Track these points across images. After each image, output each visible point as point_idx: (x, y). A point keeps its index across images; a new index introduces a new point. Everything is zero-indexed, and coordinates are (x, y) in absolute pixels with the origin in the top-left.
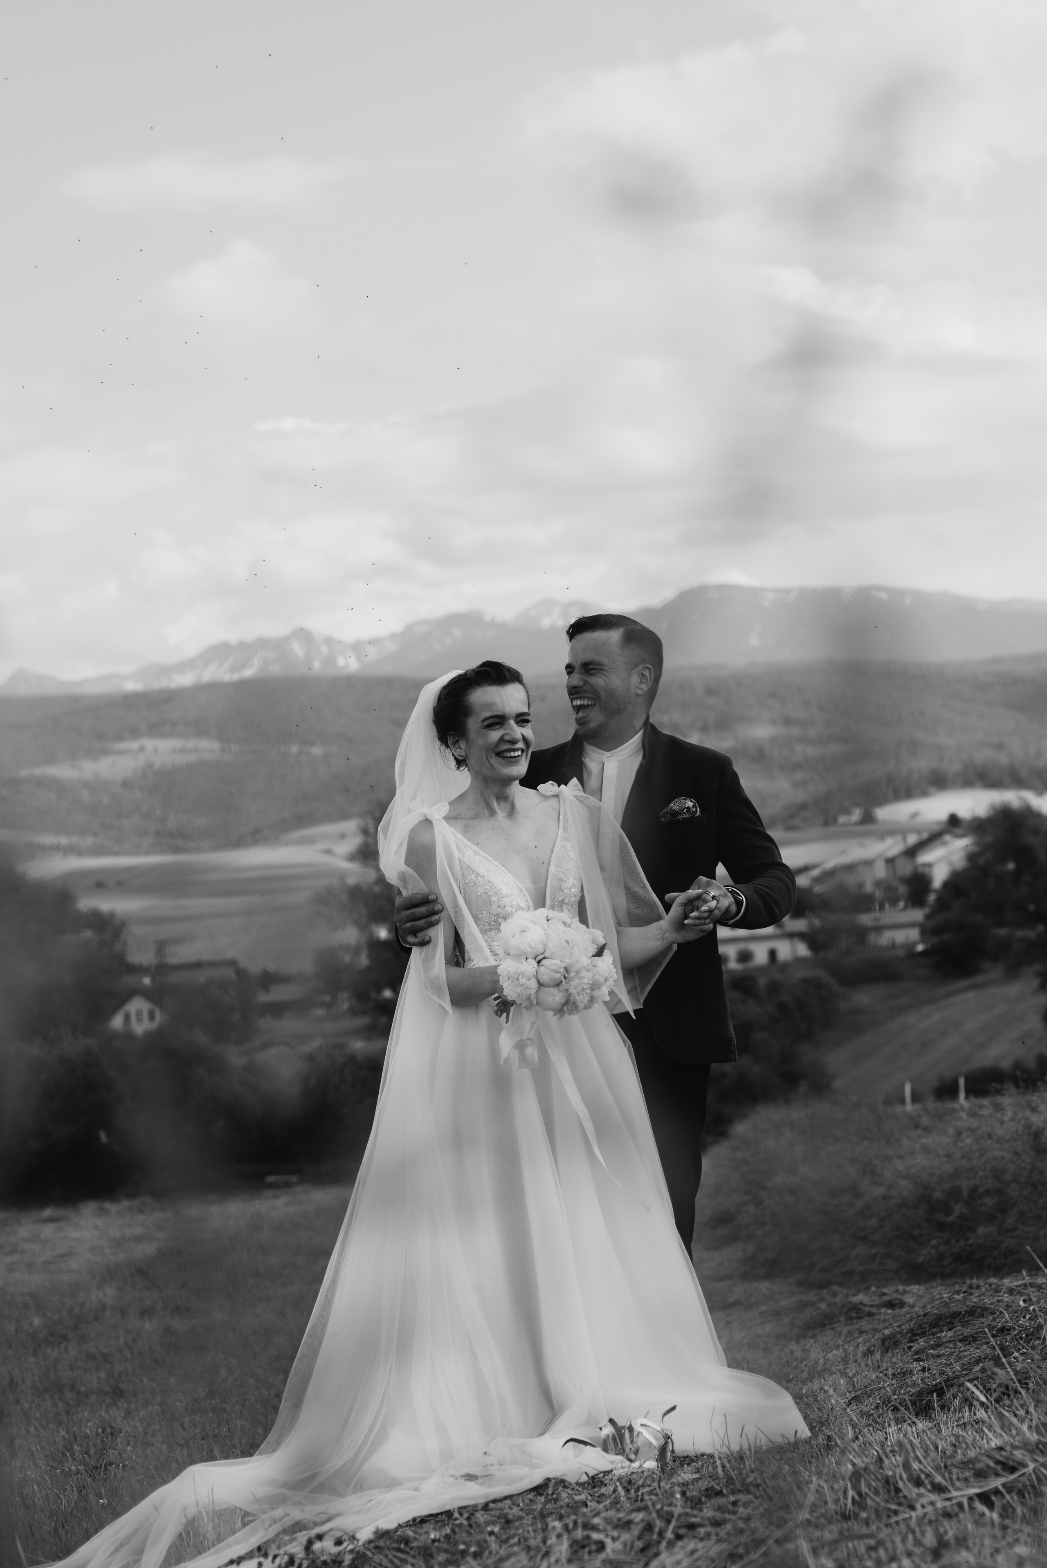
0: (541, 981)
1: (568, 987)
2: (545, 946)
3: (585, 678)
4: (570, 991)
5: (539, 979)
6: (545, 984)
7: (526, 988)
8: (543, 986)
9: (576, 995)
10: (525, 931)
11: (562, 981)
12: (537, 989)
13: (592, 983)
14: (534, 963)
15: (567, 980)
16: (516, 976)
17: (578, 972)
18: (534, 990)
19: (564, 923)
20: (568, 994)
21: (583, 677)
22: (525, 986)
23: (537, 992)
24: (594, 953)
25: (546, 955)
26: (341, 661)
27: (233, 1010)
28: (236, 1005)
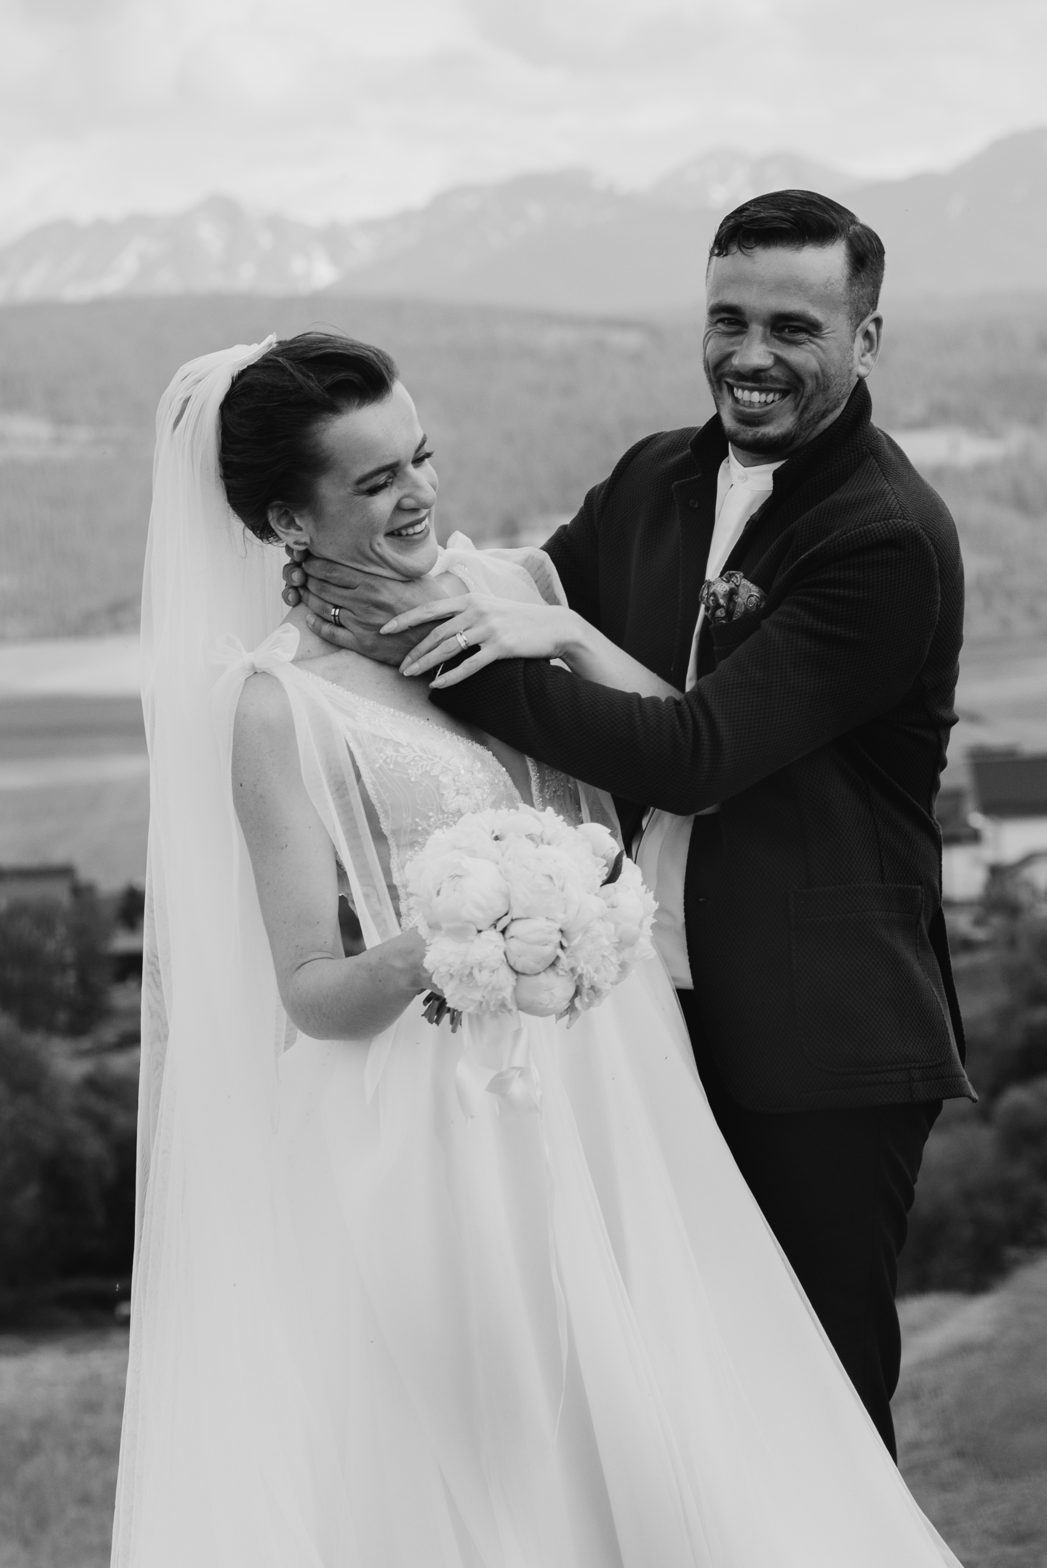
0: (518, 968)
1: (574, 964)
2: (507, 897)
3: (779, 352)
4: (579, 970)
5: (512, 964)
6: (527, 972)
7: (494, 989)
8: (523, 974)
9: (593, 974)
10: (460, 876)
11: (558, 958)
12: (514, 983)
13: (618, 941)
14: (494, 935)
15: (568, 952)
16: (467, 972)
17: (586, 930)
18: (510, 990)
19: (530, 837)
20: (576, 978)
21: (770, 350)
22: (490, 988)
23: (515, 989)
24: (605, 878)
25: (514, 914)
26: (298, 266)
27: (63, 967)
28: (69, 955)
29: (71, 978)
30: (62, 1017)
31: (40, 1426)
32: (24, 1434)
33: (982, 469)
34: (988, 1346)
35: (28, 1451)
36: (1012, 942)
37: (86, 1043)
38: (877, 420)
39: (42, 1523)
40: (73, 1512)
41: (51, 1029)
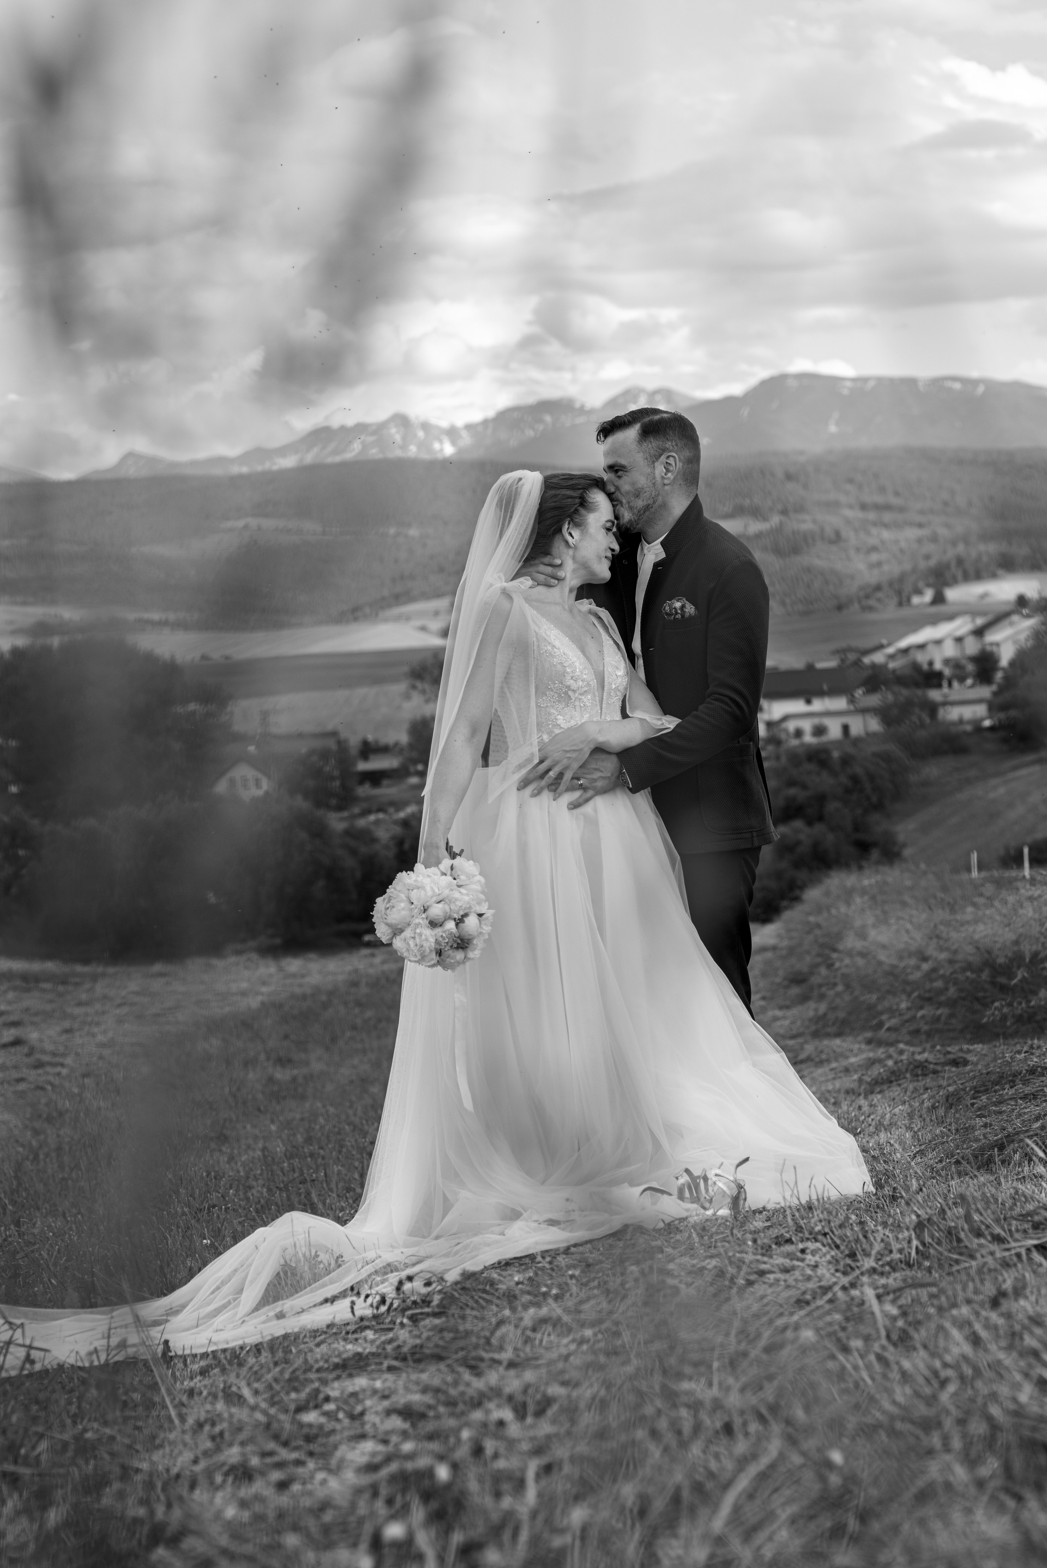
26: (437, 446)
27: (333, 778)
28: (336, 773)
29: (337, 783)
30: (334, 802)
31: (331, 993)
32: (324, 998)
33: (759, 536)
34: (774, 948)
35: (325, 1006)
36: (778, 758)
37: (345, 814)
38: (707, 514)
39: (334, 1040)
40: (348, 1034)
41: (329, 807)
